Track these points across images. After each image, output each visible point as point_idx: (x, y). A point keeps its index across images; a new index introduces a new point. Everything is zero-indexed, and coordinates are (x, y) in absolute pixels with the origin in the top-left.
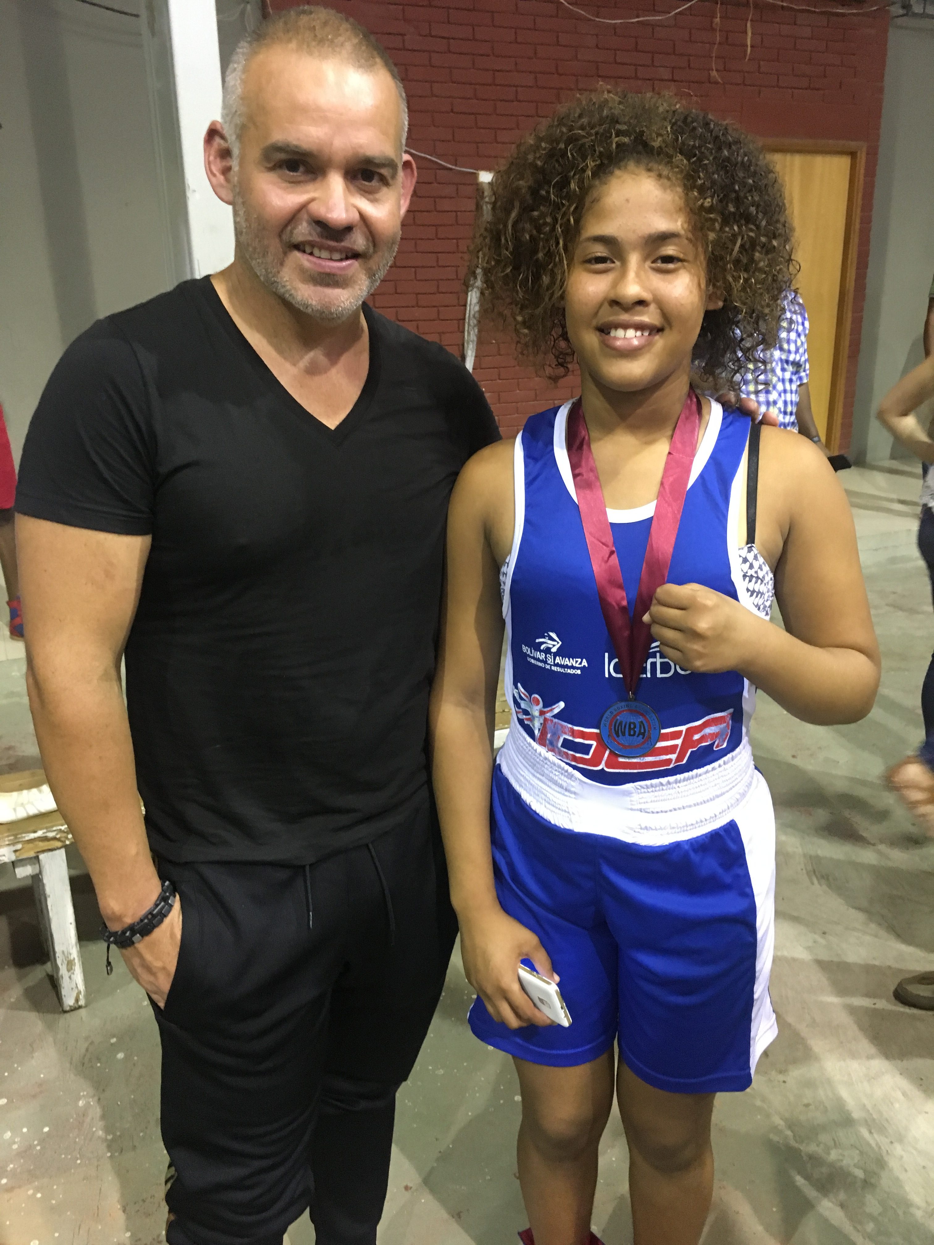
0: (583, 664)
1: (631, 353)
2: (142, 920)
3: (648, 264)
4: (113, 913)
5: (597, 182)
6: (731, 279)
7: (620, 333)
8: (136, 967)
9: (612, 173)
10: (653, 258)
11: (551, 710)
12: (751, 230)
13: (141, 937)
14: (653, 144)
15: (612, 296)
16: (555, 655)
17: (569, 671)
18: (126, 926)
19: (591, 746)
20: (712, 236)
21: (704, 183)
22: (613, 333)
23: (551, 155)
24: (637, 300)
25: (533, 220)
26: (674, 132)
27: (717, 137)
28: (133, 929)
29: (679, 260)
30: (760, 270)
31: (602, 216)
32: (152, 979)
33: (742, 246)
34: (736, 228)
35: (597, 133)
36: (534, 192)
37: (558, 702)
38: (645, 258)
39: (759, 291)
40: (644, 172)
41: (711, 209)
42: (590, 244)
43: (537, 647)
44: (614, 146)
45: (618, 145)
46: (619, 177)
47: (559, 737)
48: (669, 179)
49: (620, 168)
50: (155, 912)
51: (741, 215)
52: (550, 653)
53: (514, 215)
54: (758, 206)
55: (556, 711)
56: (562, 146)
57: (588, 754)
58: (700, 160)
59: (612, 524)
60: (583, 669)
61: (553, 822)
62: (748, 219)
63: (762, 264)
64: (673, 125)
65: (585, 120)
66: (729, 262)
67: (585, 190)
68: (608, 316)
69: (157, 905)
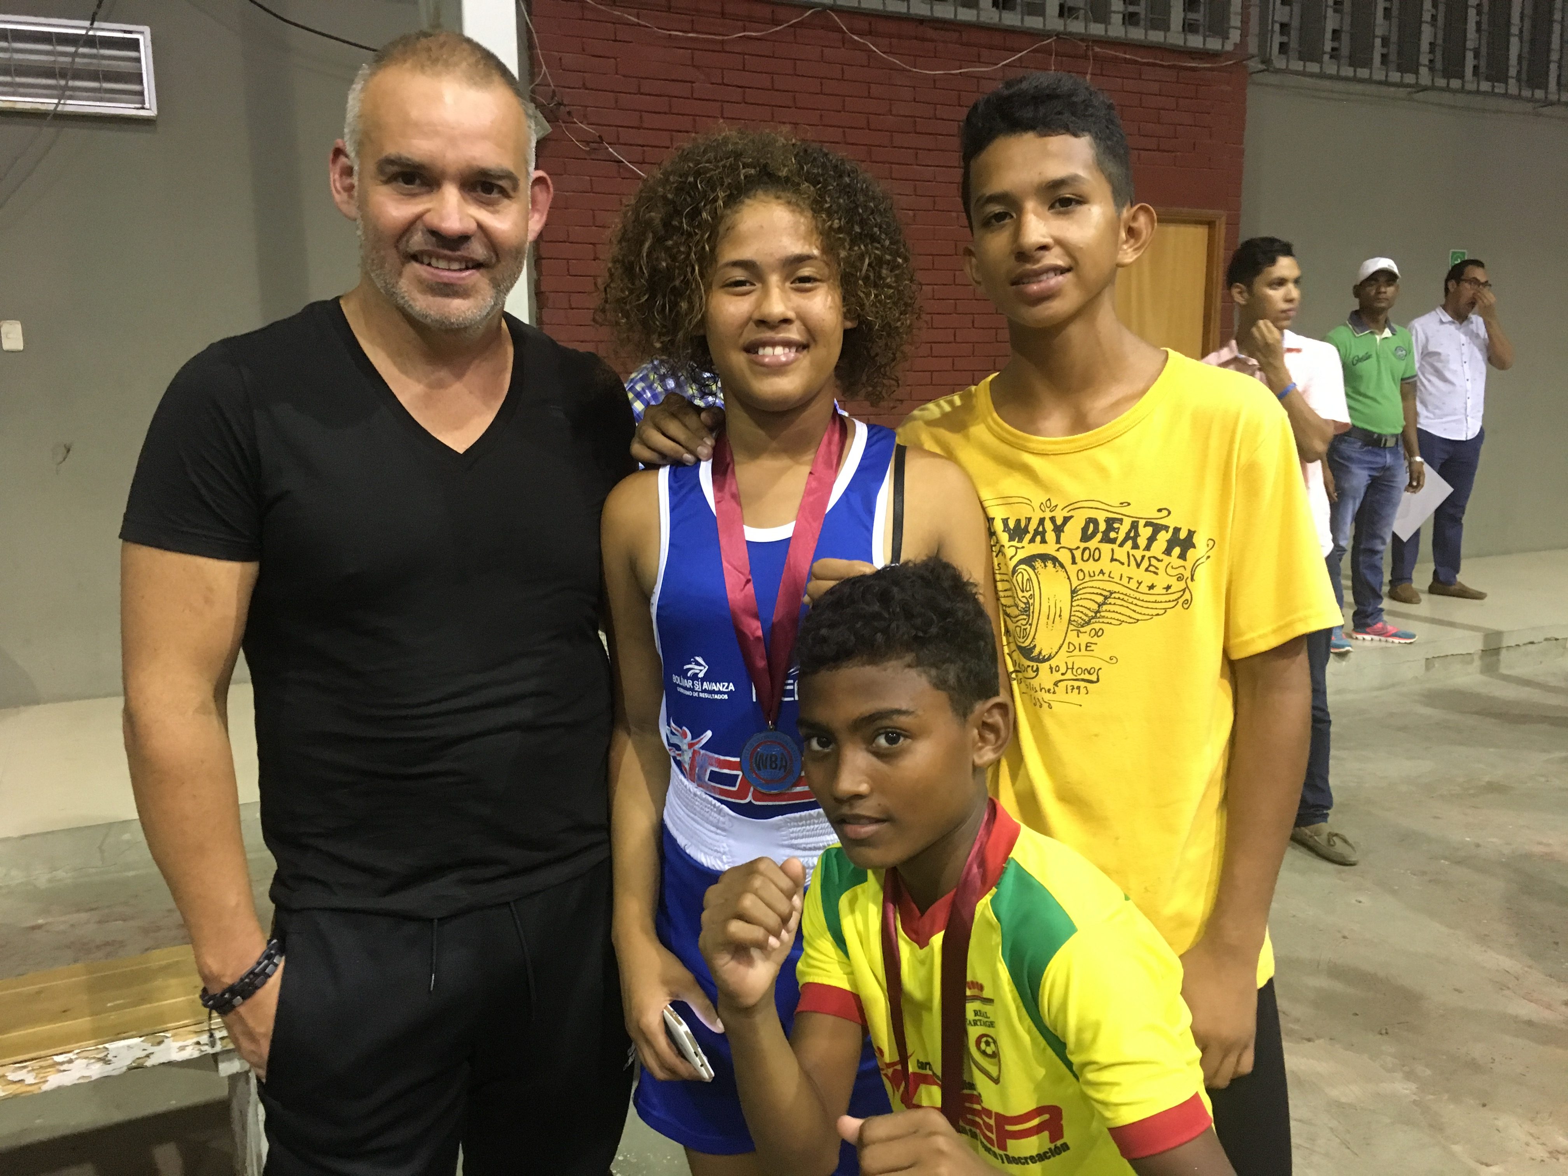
0: (730, 688)
1: (779, 369)
2: (242, 980)
3: (788, 284)
4: (211, 972)
5: (728, 212)
6: (862, 295)
7: (768, 350)
8: (237, 1035)
9: (742, 202)
10: (792, 279)
11: (699, 741)
12: (877, 249)
13: (241, 1000)
14: (780, 174)
15: (756, 316)
16: (703, 680)
17: (716, 697)
18: (225, 986)
19: (737, 776)
20: (843, 254)
21: (831, 206)
22: (761, 352)
23: (679, 190)
24: (782, 318)
25: (668, 249)
26: (799, 162)
27: (836, 166)
28: (233, 990)
29: (815, 280)
30: (890, 287)
31: (739, 241)
32: (252, 1047)
33: (869, 265)
34: (862, 247)
35: (724, 166)
36: (666, 224)
37: (705, 731)
38: (785, 279)
39: (889, 306)
40: (774, 200)
41: (840, 230)
42: (728, 269)
43: (684, 674)
44: (742, 177)
45: (746, 177)
46: (749, 206)
47: (706, 771)
48: (798, 205)
49: (749, 198)
50: (257, 970)
51: (866, 236)
52: (697, 679)
53: (647, 245)
54: (880, 228)
55: (704, 741)
56: (691, 179)
57: (734, 786)
58: (825, 187)
59: (748, 542)
60: (729, 693)
61: (706, 865)
62: (874, 239)
63: (889, 280)
64: (796, 156)
65: (711, 155)
66: (859, 279)
67: (717, 218)
68: (753, 334)
69: (259, 963)
